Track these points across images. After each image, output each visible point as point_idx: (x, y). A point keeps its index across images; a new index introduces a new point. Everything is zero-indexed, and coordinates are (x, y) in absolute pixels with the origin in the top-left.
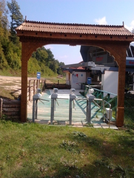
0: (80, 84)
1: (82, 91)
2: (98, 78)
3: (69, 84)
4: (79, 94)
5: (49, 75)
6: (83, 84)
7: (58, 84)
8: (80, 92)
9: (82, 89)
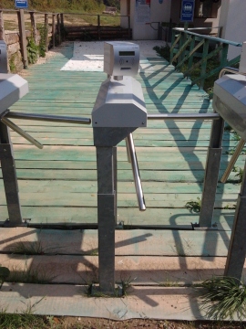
0: (156, 26)
1: (162, 44)
2: (201, 10)
3: (127, 27)
4: (154, 54)
5: (85, 8)
6: (164, 24)
7: (99, 27)
8: (156, 48)
9: (159, 38)
